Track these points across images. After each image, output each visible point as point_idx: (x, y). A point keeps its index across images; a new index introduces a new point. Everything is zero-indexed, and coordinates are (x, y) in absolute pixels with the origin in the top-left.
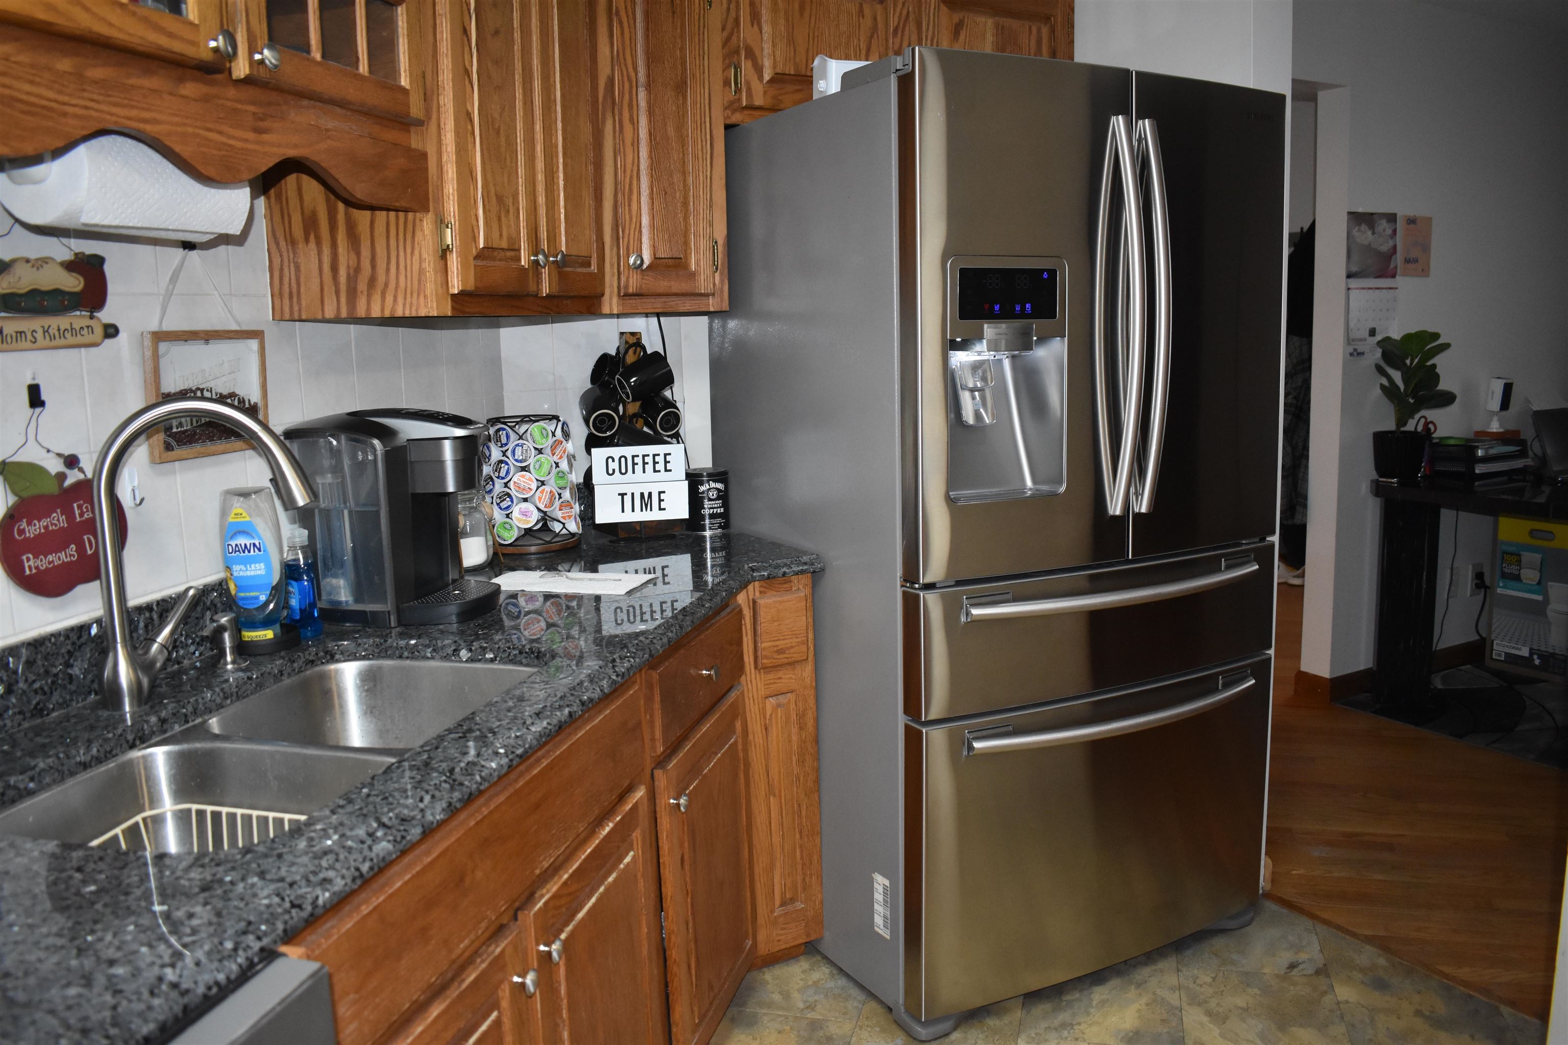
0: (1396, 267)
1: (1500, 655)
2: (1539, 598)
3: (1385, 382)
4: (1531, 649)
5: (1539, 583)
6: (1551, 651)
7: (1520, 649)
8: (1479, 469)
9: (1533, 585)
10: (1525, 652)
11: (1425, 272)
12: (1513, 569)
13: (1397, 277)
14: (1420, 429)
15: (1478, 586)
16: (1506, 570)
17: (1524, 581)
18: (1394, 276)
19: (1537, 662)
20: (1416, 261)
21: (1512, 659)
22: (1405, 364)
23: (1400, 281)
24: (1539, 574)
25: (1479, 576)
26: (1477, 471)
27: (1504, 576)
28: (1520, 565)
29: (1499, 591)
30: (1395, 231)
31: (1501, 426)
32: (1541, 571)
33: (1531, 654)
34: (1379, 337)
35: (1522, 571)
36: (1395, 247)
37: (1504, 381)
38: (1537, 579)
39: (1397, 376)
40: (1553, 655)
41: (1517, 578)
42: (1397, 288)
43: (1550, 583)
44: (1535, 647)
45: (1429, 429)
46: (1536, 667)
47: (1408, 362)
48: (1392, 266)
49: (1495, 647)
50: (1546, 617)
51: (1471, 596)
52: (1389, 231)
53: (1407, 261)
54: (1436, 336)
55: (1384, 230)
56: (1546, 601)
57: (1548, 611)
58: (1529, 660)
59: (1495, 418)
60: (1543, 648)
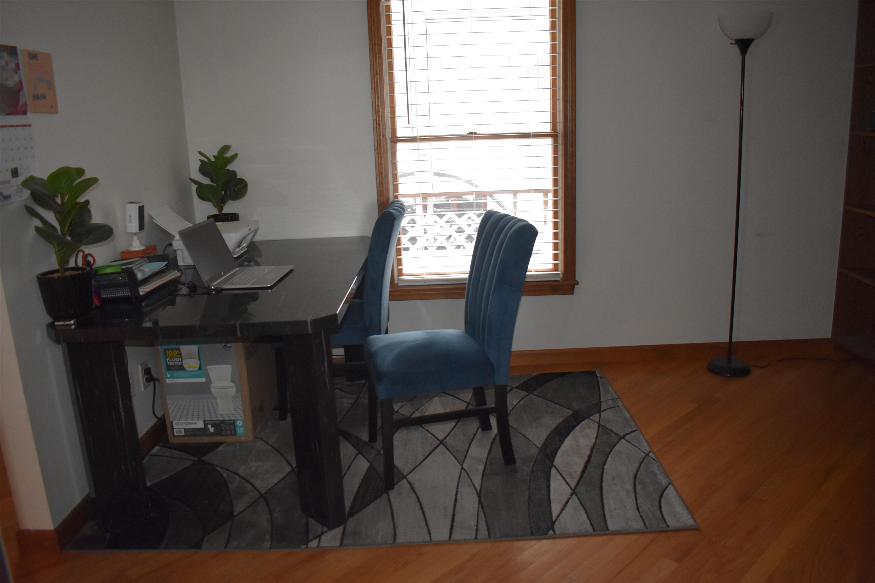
0: (25, 104)
1: (180, 432)
2: (203, 380)
3: (40, 224)
4: (204, 421)
5: (200, 368)
6: (221, 418)
7: (196, 423)
8: (143, 290)
9: (196, 371)
10: (200, 425)
11: (53, 109)
12: (176, 362)
13: (29, 114)
14: (80, 264)
15: (148, 380)
16: (170, 363)
17: (187, 369)
18: (25, 113)
19: (212, 430)
20: (43, 97)
21: (192, 432)
22: (56, 203)
23: (31, 118)
24: (198, 362)
25: (147, 372)
26: (142, 293)
27: (169, 368)
28: (181, 357)
29: (168, 381)
30: (17, 65)
31: (141, 244)
32: (199, 359)
33: (206, 425)
34: (22, 178)
35: (184, 362)
36: (20, 82)
37: (138, 205)
38: (198, 366)
39: (50, 217)
40: (223, 422)
41: (181, 368)
42: (30, 126)
43: (208, 367)
44: (208, 418)
45: (89, 262)
46: (212, 434)
47: (59, 200)
48: (21, 102)
49: (175, 426)
50: (211, 393)
51: (145, 389)
52: (12, 66)
53: (36, 97)
54: (81, 172)
55: (7, 63)
56: (209, 382)
57: (213, 390)
58: (205, 429)
59: (135, 238)
60: (214, 418)
